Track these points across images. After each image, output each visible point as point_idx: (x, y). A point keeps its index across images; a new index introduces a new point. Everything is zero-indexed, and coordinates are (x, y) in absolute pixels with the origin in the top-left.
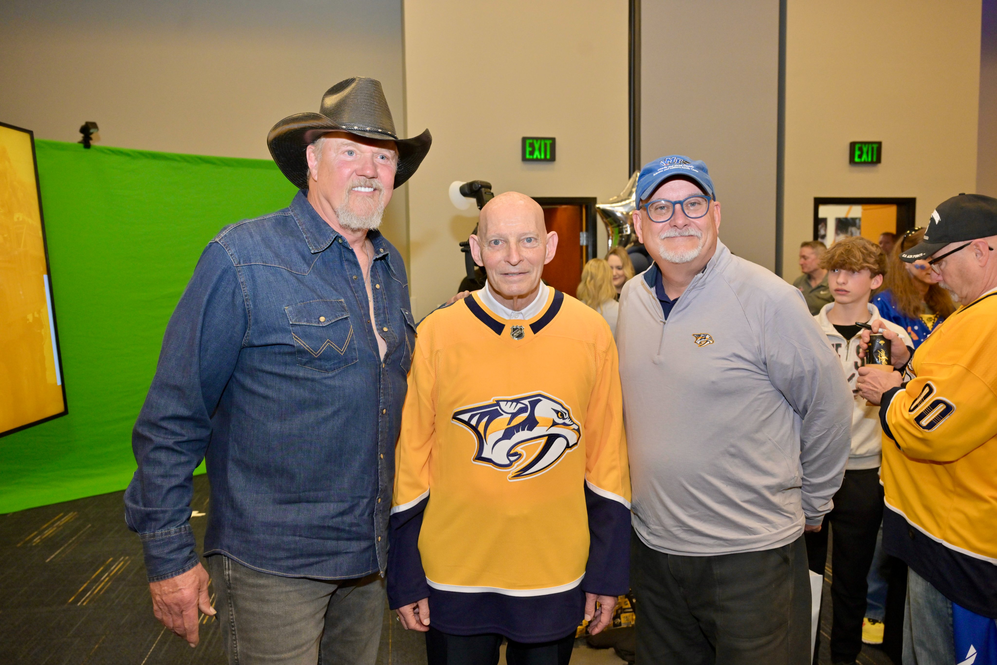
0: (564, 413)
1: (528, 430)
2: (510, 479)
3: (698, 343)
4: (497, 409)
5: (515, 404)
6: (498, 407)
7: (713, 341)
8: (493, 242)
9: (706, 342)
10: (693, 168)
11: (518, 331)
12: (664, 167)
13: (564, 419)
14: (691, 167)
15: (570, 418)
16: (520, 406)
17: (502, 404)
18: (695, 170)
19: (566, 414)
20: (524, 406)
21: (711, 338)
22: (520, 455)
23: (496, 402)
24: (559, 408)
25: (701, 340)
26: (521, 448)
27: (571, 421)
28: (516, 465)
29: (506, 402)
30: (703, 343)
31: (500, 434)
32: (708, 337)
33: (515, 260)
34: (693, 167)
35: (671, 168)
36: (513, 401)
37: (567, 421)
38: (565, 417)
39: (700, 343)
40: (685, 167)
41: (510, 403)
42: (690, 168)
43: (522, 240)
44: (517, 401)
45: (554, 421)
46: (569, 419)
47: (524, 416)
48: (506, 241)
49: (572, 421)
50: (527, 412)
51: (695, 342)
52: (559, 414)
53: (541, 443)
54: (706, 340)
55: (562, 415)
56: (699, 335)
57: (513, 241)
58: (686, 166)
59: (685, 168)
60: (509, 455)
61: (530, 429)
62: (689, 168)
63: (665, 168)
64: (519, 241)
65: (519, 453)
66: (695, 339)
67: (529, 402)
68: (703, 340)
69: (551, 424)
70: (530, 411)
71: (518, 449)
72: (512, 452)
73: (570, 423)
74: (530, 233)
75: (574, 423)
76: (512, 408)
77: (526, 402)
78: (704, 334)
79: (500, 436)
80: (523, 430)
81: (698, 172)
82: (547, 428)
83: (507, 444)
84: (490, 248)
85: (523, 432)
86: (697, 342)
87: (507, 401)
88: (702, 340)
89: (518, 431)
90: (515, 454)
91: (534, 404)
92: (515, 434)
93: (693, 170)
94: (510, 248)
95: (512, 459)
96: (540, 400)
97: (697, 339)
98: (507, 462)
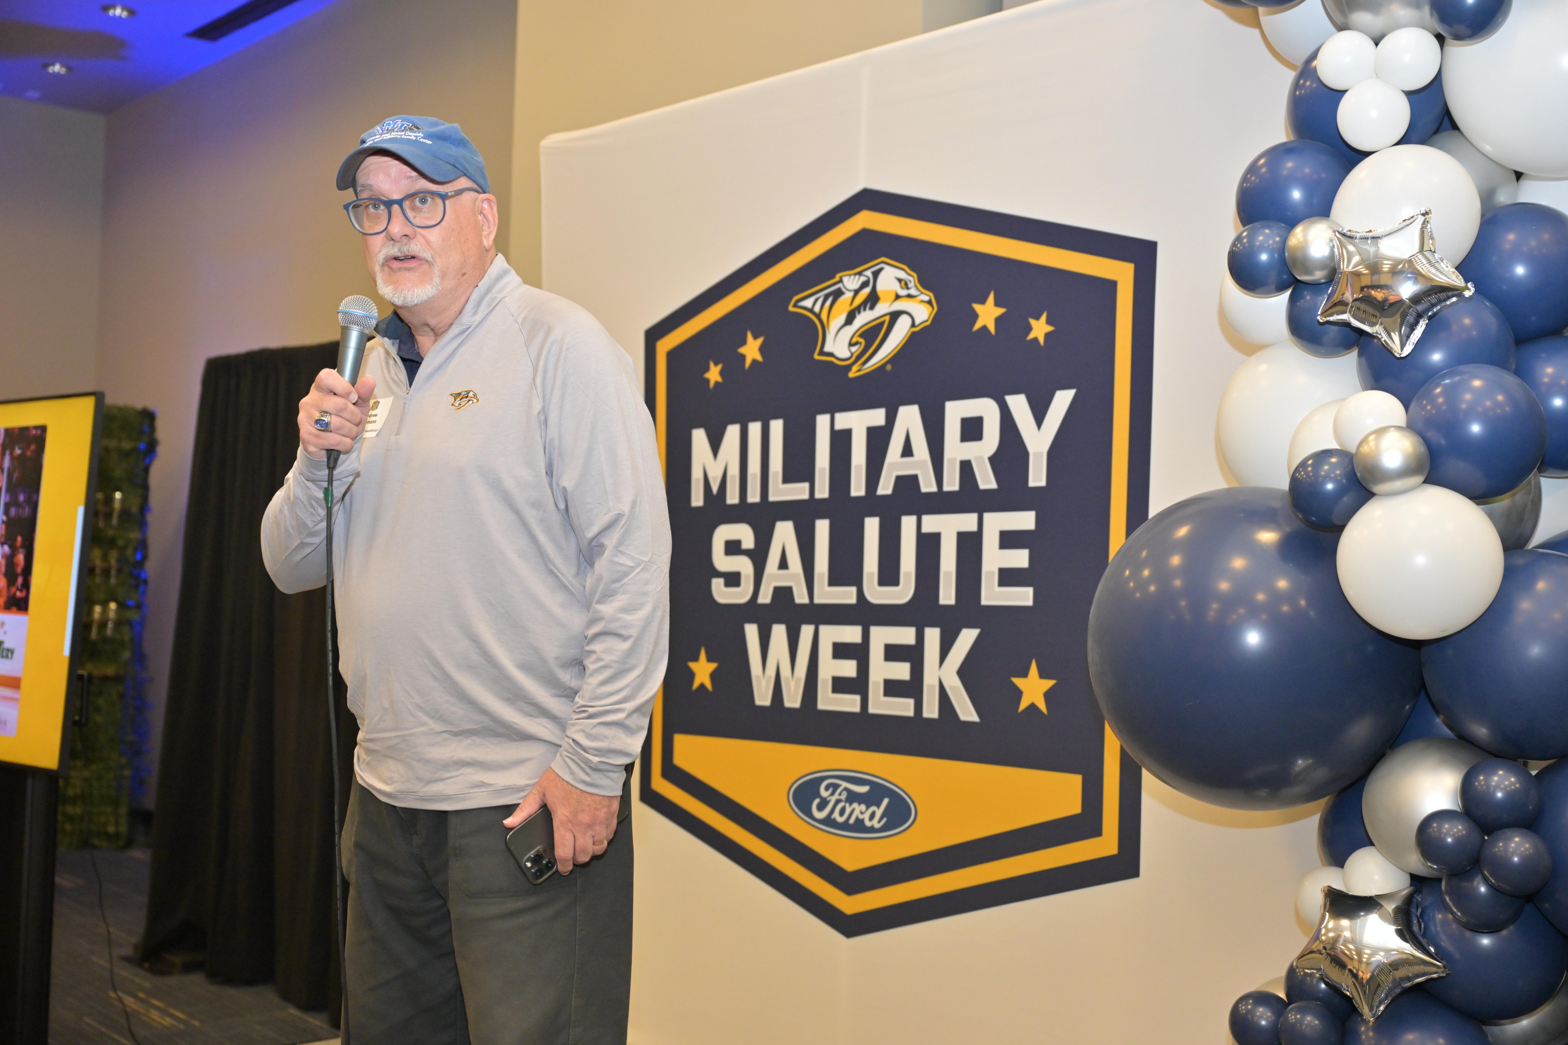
3: (457, 405)
7: (478, 400)
9: (468, 402)
10: (422, 138)
12: (376, 135)
14: (418, 135)
18: (424, 141)
21: (475, 395)
25: (460, 400)
30: (463, 404)
32: (471, 394)
34: (422, 135)
35: (385, 138)
39: (460, 404)
40: (409, 135)
42: (417, 137)
51: (453, 405)
54: (468, 399)
56: (460, 394)
58: (411, 134)
59: (408, 137)
62: (415, 136)
63: (377, 137)
66: (453, 399)
68: (465, 399)
78: (466, 391)
81: (431, 143)
86: (454, 404)
88: (462, 400)
93: (422, 140)
97: (455, 400)
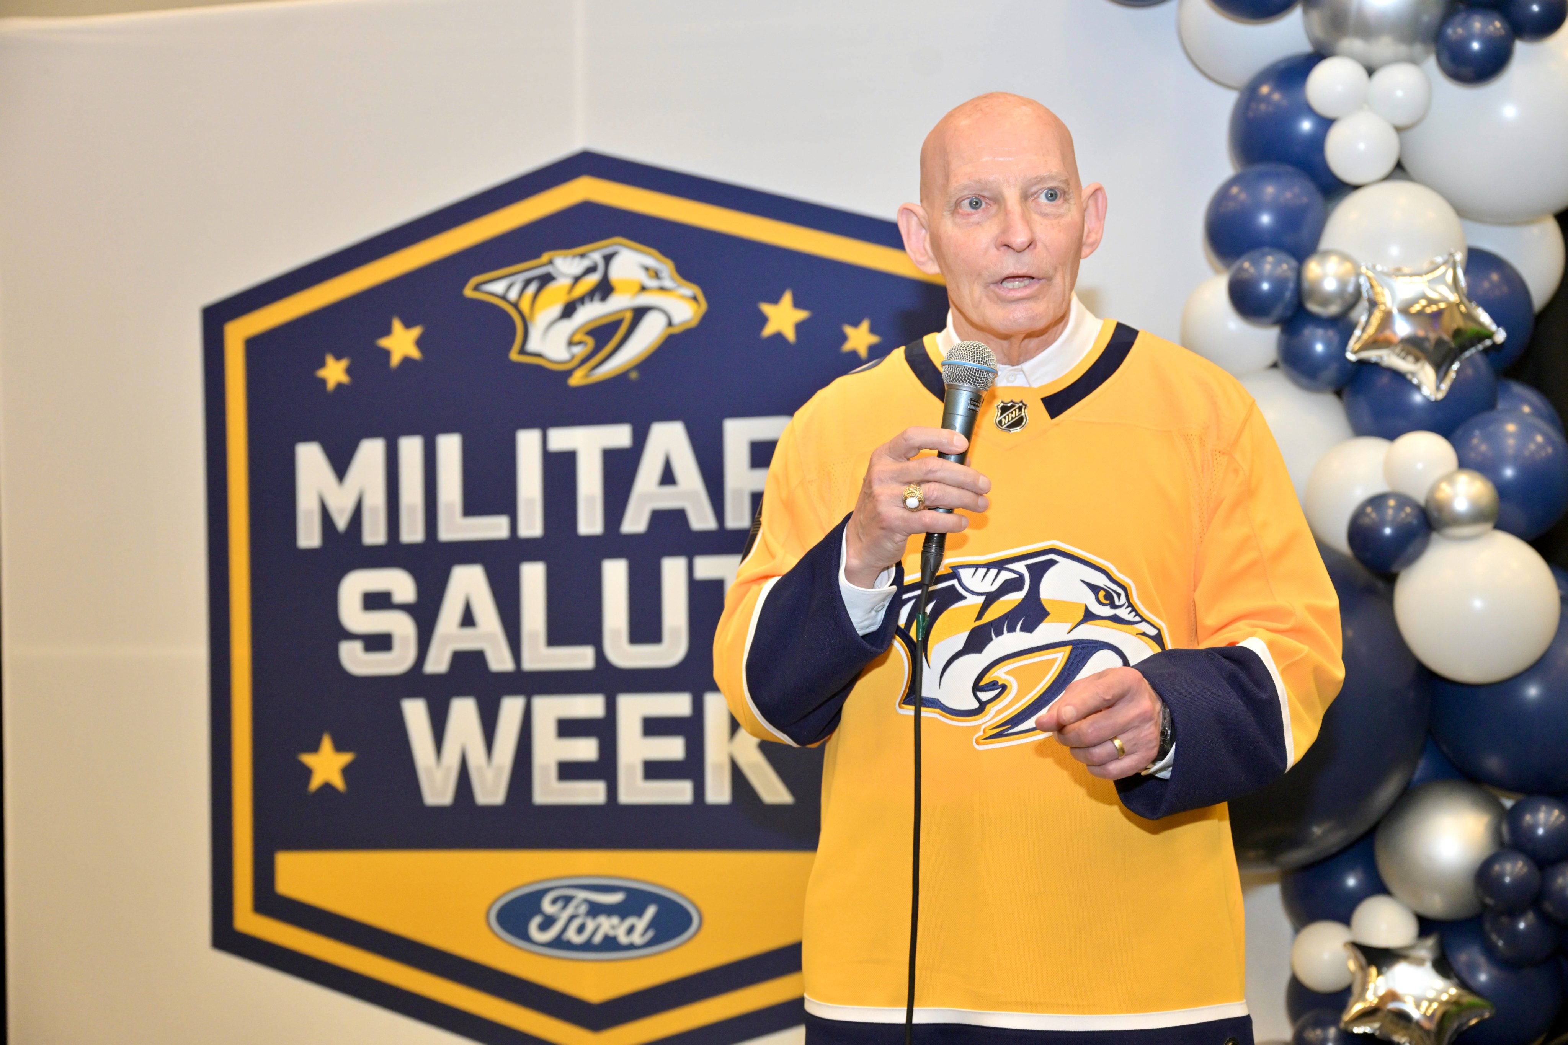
0: (1115, 592)
1: (1023, 629)
2: (978, 743)
4: (953, 586)
5: (993, 572)
6: (955, 582)
8: (967, 202)
11: (1012, 413)
13: (1113, 606)
15: (1130, 605)
16: (1005, 575)
17: (965, 574)
19: (1119, 595)
20: (1014, 576)
22: (1004, 688)
23: (951, 571)
24: (1100, 580)
26: (1007, 673)
27: (1133, 613)
28: (992, 709)
29: (974, 569)
31: (959, 641)
33: (1020, 238)
36: (988, 566)
37: (1124, 613)
38: (1117, 603)
41: (982, 571)
43: (1033, 194)
44: (1000, 565)
45: (1087, 609)
46: (1130, 609)
47: (1016, 597)
48: (997, 200)
49: (1137, 614)
50: (1020, 588)
52: (1102, 594)
53: (1055, 660)
55: (1109, 596)
57: (1012, 196)
60: (977, 688)
61: (1029, 628)
64: (1026, 197)
65: (1000, 683)
67: (1027, 566)
69: (1081, 617)
70: (1031, 583)
71: (999, 674)
72: (985, 681)
73: (1131, 617)
74: (1053, 178)
75: (1143, 620)
76: (989, 583)
77: (1020, 567)
79: (960, 646)
80: (1011, 629)
82: (1069, 626)
83: (974, 663)
84: (959, 220)
85: (1011, 634)
87: (977, 567)
89: (999, 633)
90: (993, 685)
91: (1038, 571)
92: (991, 639)
94: (1007, 213)
95: (984, 696)
96: (1052, 563)
98: (975, 705)
